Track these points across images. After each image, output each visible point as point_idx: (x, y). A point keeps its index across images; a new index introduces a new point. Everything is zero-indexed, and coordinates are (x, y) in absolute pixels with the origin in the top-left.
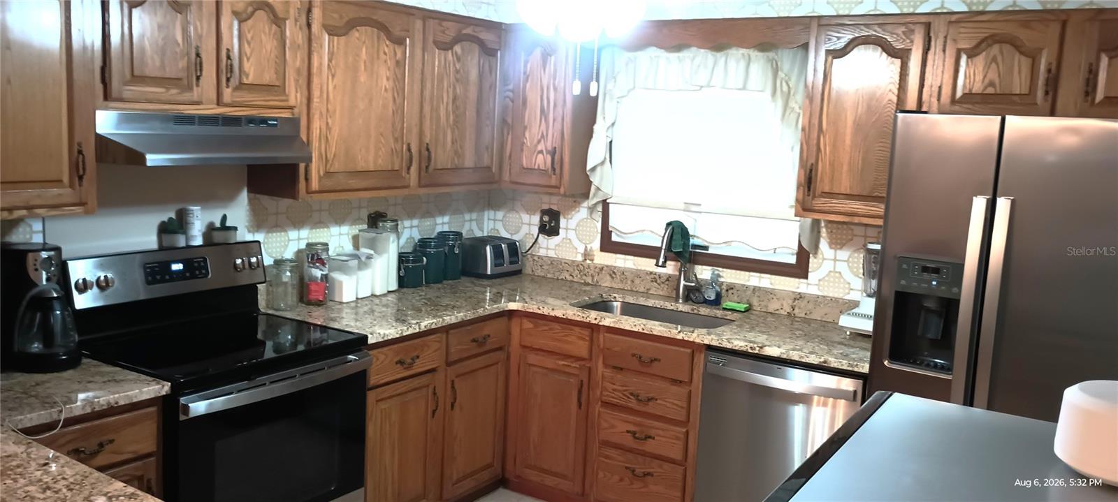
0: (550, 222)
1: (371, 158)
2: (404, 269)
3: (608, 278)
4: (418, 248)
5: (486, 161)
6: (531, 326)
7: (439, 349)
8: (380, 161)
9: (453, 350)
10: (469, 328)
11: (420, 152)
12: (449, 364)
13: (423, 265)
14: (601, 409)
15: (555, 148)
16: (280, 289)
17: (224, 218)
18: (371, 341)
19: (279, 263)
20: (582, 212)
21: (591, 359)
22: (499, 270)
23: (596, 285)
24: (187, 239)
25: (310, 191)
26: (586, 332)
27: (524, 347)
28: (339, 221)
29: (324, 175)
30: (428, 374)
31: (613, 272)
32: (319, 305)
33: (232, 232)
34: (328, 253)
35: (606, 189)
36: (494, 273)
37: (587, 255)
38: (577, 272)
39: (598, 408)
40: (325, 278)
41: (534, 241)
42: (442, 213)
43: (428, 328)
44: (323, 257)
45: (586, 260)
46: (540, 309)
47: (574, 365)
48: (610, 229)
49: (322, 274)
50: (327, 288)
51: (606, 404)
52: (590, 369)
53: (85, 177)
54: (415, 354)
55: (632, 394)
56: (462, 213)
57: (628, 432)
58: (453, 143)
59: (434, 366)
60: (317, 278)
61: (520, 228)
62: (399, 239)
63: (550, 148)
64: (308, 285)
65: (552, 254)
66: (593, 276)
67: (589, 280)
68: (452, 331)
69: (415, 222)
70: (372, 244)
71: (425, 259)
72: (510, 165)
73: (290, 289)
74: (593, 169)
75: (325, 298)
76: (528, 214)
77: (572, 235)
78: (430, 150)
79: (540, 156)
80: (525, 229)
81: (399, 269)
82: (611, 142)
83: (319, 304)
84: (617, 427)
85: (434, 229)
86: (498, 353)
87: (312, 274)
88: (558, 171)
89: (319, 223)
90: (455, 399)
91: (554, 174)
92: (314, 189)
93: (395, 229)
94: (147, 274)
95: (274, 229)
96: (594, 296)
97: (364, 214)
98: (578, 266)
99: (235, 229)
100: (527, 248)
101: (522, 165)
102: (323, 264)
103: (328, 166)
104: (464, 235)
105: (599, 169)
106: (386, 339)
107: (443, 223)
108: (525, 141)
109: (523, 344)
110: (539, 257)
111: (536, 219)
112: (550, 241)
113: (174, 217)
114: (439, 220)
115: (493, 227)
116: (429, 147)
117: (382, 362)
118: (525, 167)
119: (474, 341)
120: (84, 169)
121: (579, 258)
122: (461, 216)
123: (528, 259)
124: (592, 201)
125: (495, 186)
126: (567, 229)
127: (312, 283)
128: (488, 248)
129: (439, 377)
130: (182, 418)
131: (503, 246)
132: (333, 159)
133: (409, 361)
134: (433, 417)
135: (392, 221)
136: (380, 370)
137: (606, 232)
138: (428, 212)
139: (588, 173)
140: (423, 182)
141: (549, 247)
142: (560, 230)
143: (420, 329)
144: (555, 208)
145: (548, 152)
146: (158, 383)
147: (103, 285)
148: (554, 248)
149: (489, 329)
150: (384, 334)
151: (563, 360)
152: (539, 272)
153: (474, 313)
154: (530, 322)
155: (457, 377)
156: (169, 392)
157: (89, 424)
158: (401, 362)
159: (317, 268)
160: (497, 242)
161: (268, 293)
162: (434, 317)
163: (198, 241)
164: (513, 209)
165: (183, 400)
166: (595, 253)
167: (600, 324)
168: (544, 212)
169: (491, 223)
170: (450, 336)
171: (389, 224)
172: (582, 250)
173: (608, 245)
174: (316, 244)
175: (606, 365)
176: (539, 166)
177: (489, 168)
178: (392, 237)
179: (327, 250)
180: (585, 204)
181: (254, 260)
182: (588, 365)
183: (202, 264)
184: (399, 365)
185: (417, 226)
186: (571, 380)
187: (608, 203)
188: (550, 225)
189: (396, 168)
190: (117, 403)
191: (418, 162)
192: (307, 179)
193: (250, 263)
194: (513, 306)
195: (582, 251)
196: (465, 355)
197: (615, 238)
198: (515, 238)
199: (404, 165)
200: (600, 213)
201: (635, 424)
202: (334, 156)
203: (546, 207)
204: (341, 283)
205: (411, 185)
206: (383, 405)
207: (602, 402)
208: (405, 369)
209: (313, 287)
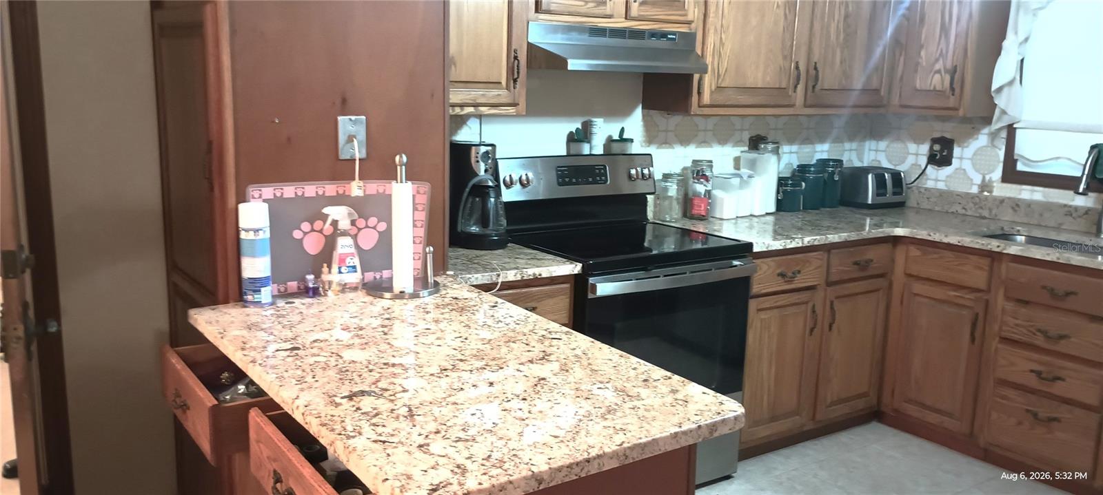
0: (941, 151)
1: (760, 75)
2: (782, 192)
3: (1010, 211)
4: (797, 174)
5: (875, 84)
6: (918, 253)
7: (819, 267)
8: (768, 79)
9: (833, 270)
10: (852, 250)
11: (808, 71)
12: (829, 284)
13: (802, 190)
14: (1000, 346)
15: (956, 66)
16: (667, 203)
17: (622, 130)
18: (756, 249)
19: (666, 177)
20: (982, 139)
21: (988, 291)
22: (881, 200)
23: (994, 219)
24: (591, 148)
25: (701, 104)
26: (985, 262)
27: (910, 275)
28: (723, 141)
29: (715, 89)
30: (808, 292)
31: (1016, 204)
32: (702, 220)
33: (629, 144)
34: (711, 170)
35: (1013, 112)
36: (876, 202)
37: (985, 186)
38: (971, 205)
39: (995, 344)
40: (708, 193)
41: (921, 172)
42: (822, 140)
43: (811, 244)
44: (707, 174)
45: (983, 191)
46: (930, 235)
47: (968, 296)
48: (1015, 157)
49: (706, 190)
50: (709, 204)
51: (1005, 340)
52: (987, 301)
53: (518, 79)
54: (798, 268)
55: (1039, 330)
56: (842, 142)
57: (1032, 371)
58: (841, 63)
59: (815, 283)
60: (700, 193)
61: (906, 158)
62: (779, 160)
63: (949, 65)
64: (692, 200)
65: (941, 186)
66: (990, 210)
67: (985, 213)
68: (833, 251)
69: (795, 148)
70: (752, 165)
71: (803, 184)
72: (901, 88)
73: (675, 204)
74: (1000, 90)
75: (707, 213)
76: (915, 143)
77: (967, 165)
78: (819, 69)
79: (937, 76)
80: (911, 160)
81: (778, 192)
82: (1022, 61)
83: (702, 218)
84: (1018, 365)
85: (813, 157)
86: (880, 280)
87: (696, 188)
88: (957, 91)
89: (704, 142)
90: (834, 320)
91: (953, 95)
92: (705, 103)
93: (776, 151)
94: (559, 177)
95: (664, 145)
96: (994, 228)
97: (746, 136)
98: (972, 198)
99: (632, 141)
100: (913, 180)
101: (915, 87)
102: (707, 180)
103: (720, 80)
104: (844, 162)
105: (1006, 90)
106: (770, 249)
107: (822, 151)
108: (920, 60)
109: (908, 272)
110: (926, 189)
111: (925, 149)
112: (940, 171)
113: (580, 128)
114: (819, 147)
115: (874, 158)
116: (818, 65)
117: (765, 273)
118: (919, 89)
119: (856, 263)
120: (518, 73)
121: (975, 190)
122: (841, 144)
123: (913, 191)
124: (995, 126)
125: (882, 111)
126: (961, 158)
127: (696, 198)
128: (870, 177)
129: (819, 296)
130: (590, 296)
131: (886, 175)
132: (725, 74)
133: (790, 274)
134: (811, 334)
135: (774, 143)
136: (763, 279)
137: (1010, 160)
138: (807, 139)
139: (993, 95)
140: (809, 102)
141: (938, 178)
142: (954, 160)
143: (803, 243)
144: (948, 136)
145: (946, 71)
146: (571, 263)
147: (524, 184)
148: (944, 179)
149: (872, 253)
150: (769, 244)
151: (955, 291)
152: (925, 205)
153: (858, 235)
154: (918, 249)
155: (837, 298)
156: (580, 272)
157: (518, 291)
158: (782, 275)
159: (702, 183)
160: (880, 171)
161: (655, 206)
162: (817, 235)
163: (599, 150)
164: (898, 139)
165: (591, 280)
166: (995, 184)
167: (1005, 252)
168: (934, 141)
169: (873, 153)
170: (831, 256)
171: (770, 147)
172: (978, 179)
173: (1011, 174)
174: (701, 161)
175: (1008, 298)
176: (935, 87)
177: (877, 91)
178: (774, 158)
179: (711, 167)
180: (986, 131)
181: (646, 171)
182: (986, 297)
183: (602, 171)
184: (780, 278)
185: (796, 153)
186: (964, 313)
187: (1015, 128)
188: (941, 155)
189: (784, 85)
190: (540, 275)
191: (805, 80)
192: (699, 93)
193: (643, 174)
194: (899, 232)
195: (979, 182)
196: (846, 277)
197: (1020, 167)
198: (898, 168)
199: (791, 82)
200: (1004, 141)
201: (1041, 363)
202: (726, 71)
203: (937, 135)
204: (722, 199)
205: (797, 104)
206: (763, 315)
207: (1001, 338)
208: (786, 282)
209: (696, 202)
